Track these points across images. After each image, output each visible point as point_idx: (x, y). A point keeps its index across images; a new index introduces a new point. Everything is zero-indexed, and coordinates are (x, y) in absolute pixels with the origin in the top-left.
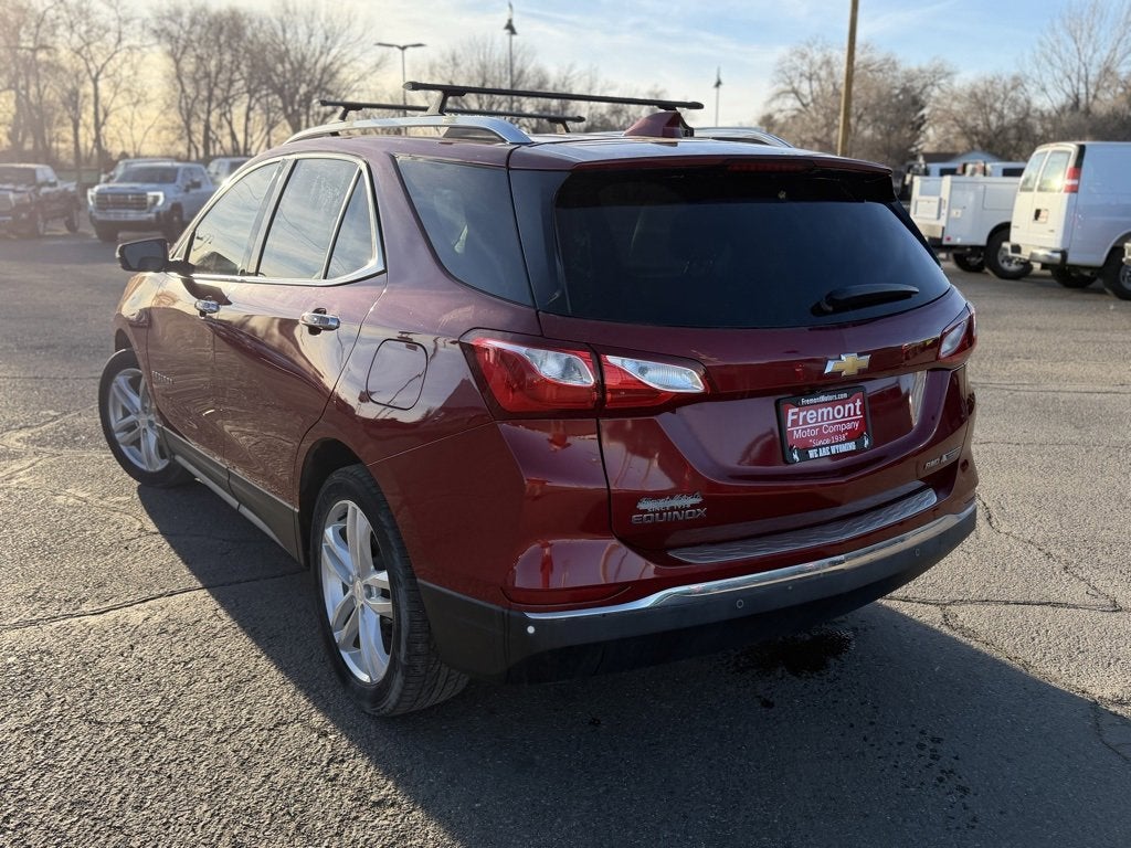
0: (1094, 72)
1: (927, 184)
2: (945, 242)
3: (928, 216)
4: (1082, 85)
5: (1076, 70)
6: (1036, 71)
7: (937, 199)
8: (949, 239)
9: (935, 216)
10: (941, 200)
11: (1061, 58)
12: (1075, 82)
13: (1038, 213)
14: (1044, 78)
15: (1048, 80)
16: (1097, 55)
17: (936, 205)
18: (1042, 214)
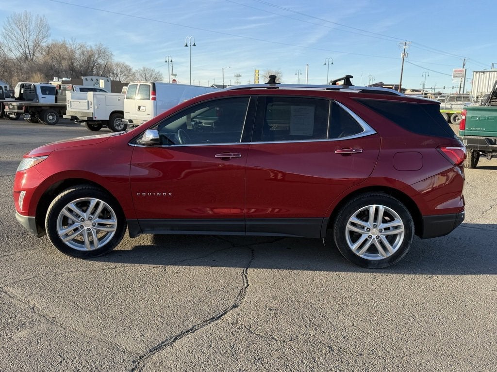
0: (31, 44)
1: (74, 94)
2: (94, 119)
3: (83, 108)
4: (27, 50)
5: (23, 42)
6: (5, 41)
7: (87, 101)
8: (96, 118)
9: (87, 108)
10: (88, 102)
11: (15, 37)
12: (24, 48)
13: (139, 107)
14: (9, 45)
15: (11, 46)
16: (31, 37)
17: (87, 103)
18: (141, 108)
